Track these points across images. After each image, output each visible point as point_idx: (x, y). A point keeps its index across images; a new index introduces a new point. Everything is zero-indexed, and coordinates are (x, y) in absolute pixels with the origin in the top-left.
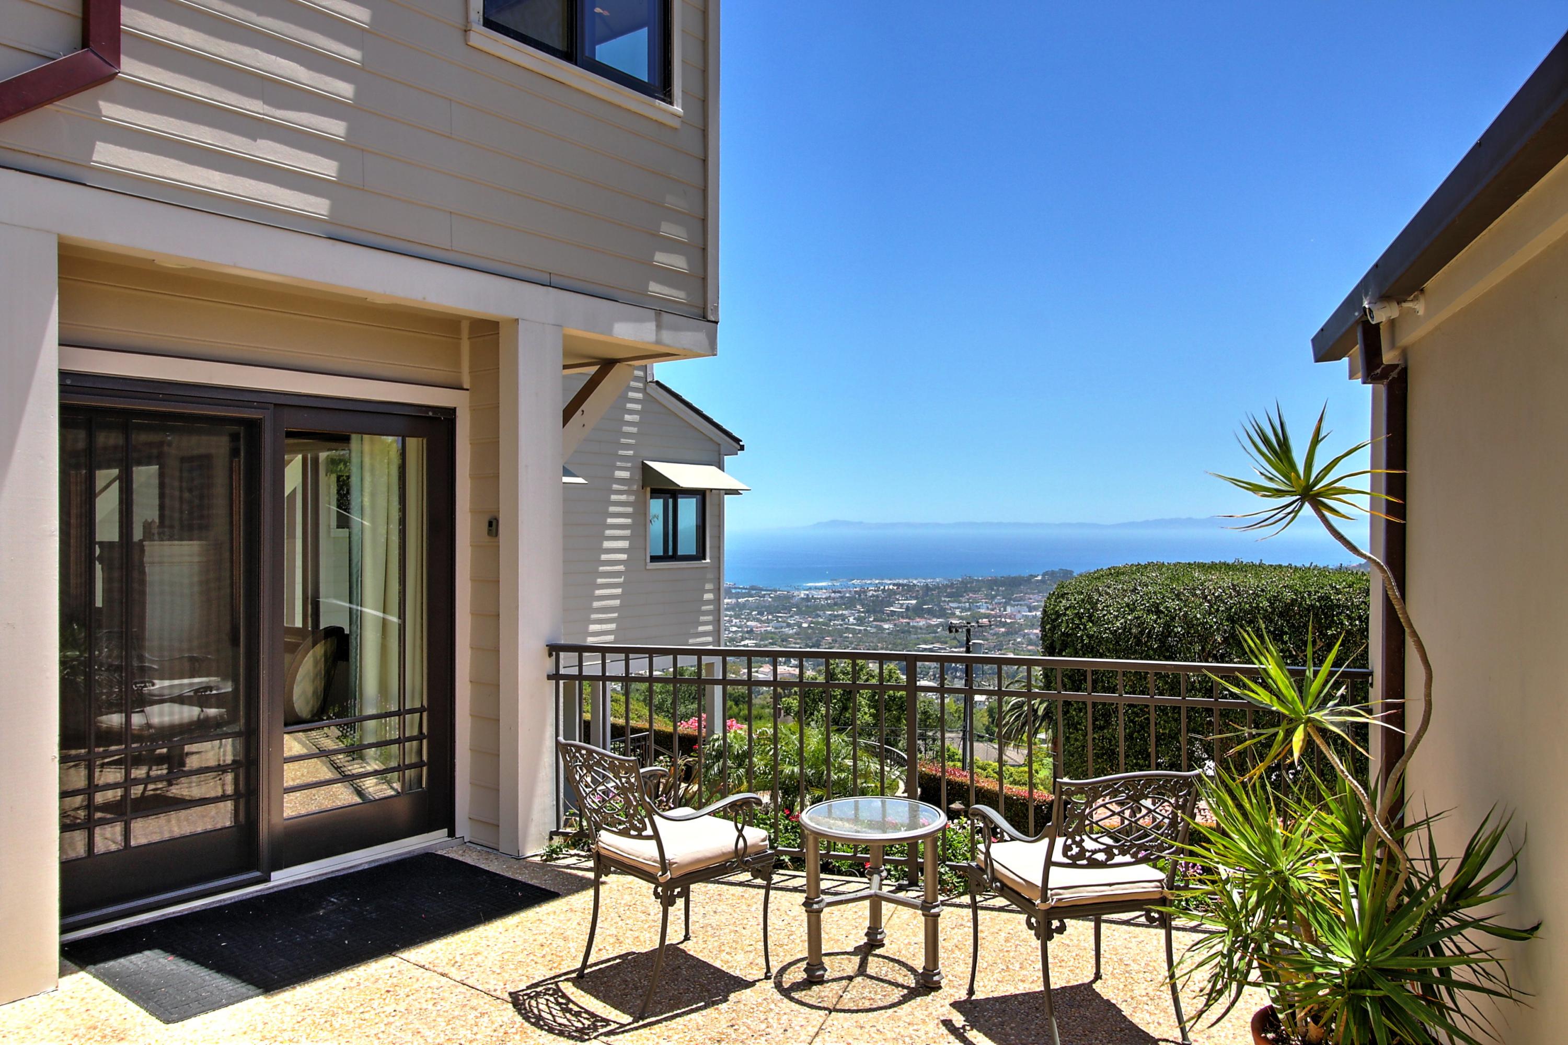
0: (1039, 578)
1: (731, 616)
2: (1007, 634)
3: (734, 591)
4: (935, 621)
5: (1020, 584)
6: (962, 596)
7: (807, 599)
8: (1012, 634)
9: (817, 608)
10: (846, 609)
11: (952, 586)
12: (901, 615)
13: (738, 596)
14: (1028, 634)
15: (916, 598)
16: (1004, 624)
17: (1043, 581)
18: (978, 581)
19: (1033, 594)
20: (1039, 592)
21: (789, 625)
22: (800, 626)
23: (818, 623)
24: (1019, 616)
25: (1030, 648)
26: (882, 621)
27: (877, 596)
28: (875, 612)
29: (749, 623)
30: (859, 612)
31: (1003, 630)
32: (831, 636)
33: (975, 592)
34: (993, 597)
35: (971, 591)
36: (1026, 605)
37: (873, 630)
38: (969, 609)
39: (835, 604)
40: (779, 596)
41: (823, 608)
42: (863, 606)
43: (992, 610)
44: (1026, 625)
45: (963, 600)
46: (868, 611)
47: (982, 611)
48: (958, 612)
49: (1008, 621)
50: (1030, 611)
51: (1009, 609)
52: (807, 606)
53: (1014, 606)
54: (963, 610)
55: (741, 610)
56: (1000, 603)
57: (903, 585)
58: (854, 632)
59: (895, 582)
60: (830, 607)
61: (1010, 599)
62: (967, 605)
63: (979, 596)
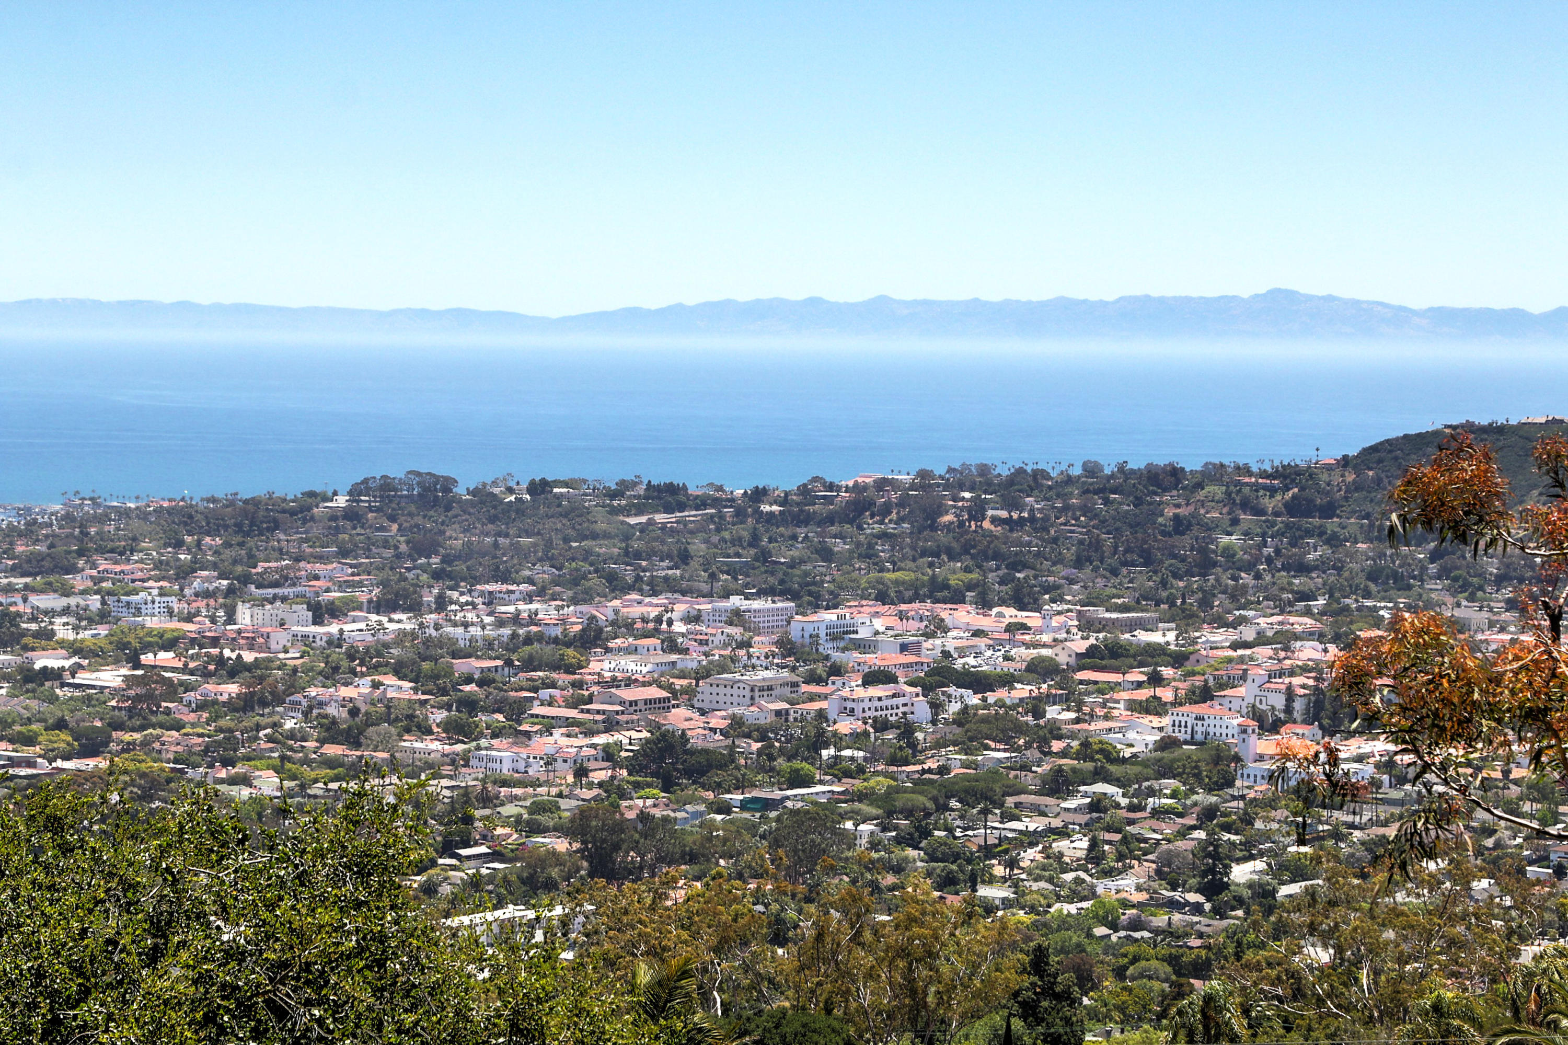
0: (341, 501)
2: (244, 704)
5: (276, 525)
6: (72, 569)
8: (264, 704)
11: (30, 531)
14: (321, 704)
16: (234, 670)
17: (351, 515)
18: (125, 513)
19: (321, 558)
20: (344, 553)
24: (280, 639)
25: (332, 750)
31: (232, 689)
33: (122, 553)
34: (184, 574)
35: (101, 551)
36: (301, 596)
38: (103, 616)
43: (189, 619)
44: (308, 670)
45: (78, 582)
47: (153, 623)
48: (63, 630)
49: (249, 657)
50: (318, 621)
51: (245, 616)
53: (261, 602)
54: (84, 618)
56: (207, 594)
61: (246, 580)
62: (94, 602)
63: (134, 567)
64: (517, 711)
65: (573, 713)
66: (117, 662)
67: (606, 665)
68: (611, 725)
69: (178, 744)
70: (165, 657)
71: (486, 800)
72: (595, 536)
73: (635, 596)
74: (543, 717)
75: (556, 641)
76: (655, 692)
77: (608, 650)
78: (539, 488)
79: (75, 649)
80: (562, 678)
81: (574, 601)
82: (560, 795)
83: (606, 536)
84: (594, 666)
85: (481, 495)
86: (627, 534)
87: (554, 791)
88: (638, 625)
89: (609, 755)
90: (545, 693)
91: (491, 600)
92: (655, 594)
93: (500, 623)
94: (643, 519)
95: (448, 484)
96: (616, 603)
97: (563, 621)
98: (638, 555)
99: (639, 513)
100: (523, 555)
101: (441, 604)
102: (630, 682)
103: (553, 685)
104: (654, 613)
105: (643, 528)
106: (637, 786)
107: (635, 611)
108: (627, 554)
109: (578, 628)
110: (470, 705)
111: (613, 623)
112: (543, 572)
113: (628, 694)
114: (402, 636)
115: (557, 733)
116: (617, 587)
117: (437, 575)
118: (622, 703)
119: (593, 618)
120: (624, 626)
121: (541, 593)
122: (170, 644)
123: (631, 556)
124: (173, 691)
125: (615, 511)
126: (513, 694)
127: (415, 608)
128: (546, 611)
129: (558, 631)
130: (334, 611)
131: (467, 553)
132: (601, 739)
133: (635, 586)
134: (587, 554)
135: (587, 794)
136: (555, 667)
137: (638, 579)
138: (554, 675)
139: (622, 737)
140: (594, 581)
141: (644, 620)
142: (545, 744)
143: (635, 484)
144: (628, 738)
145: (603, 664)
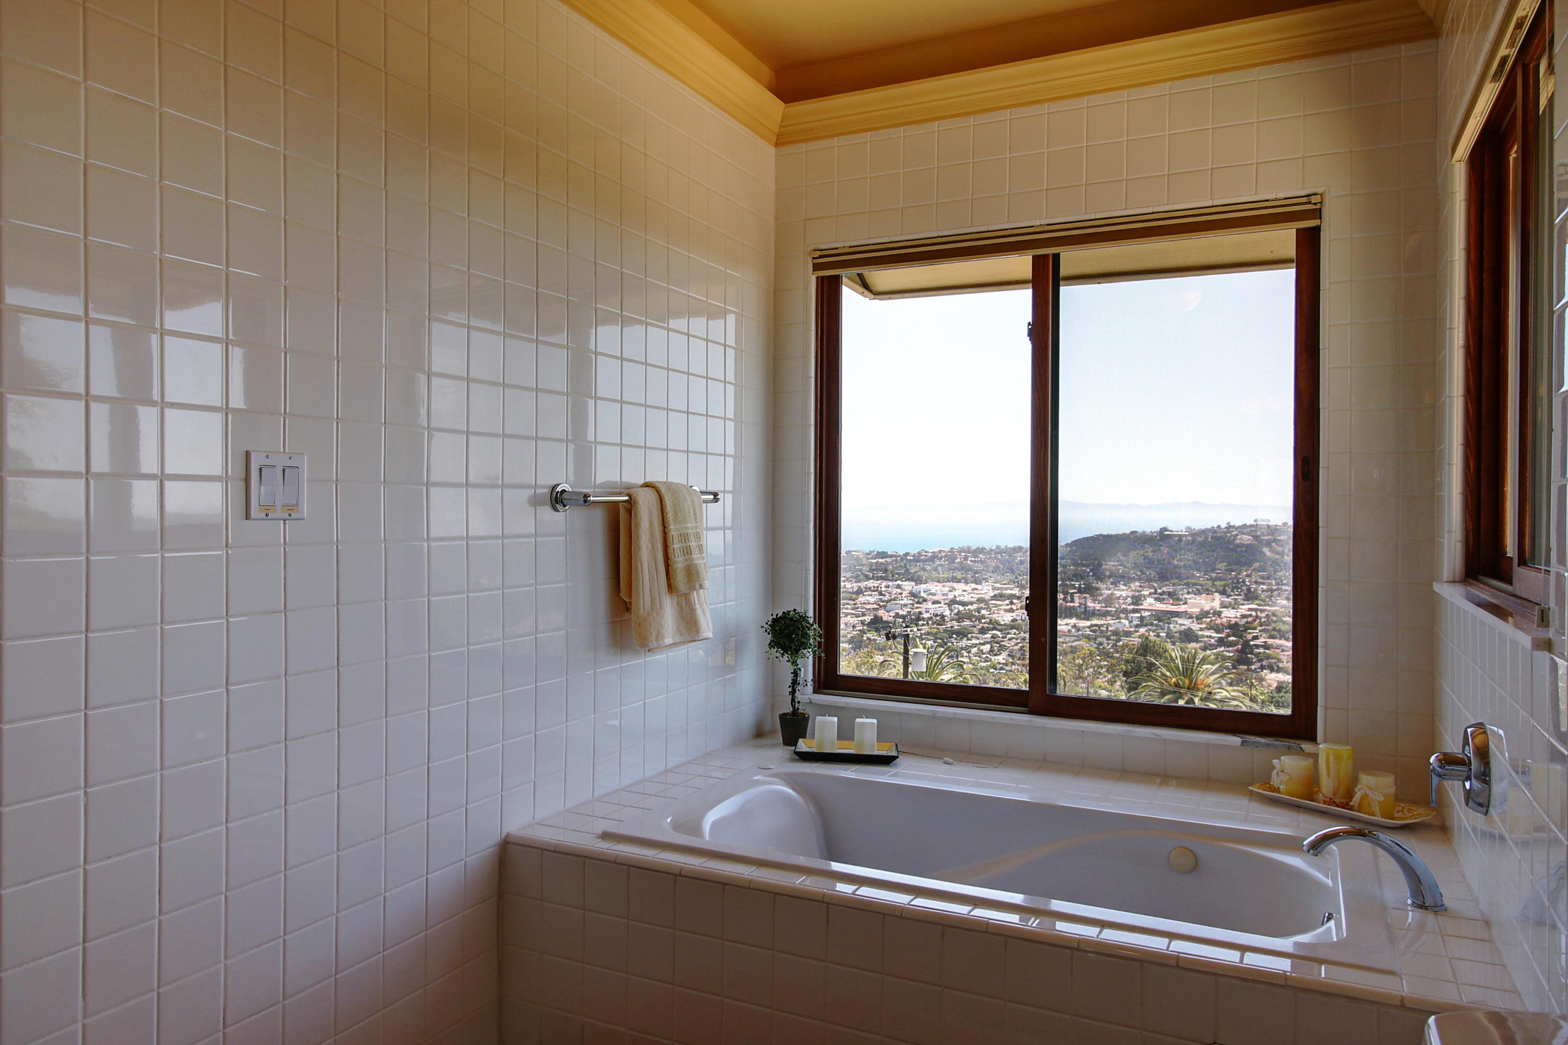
67: (863, 599)
75: (850, 592)
76: (875, 606)
77: (864, 595)
80: (852, 602)
81: (855, 582)
83: (866, 565)
84: (860, 599)
88: (873, 589)
90: (846, 606)
92: (877, 580)
94: (876, 561)
96: (866, 583)
97: (853, 587)
98: (874, 570)
99: (875, 559)
102: (869, 603)
103: (848, 604)
104: (876, 585)
105: (875, 563)
107: (872, 585)
108: (870, 569)
109: (856, 589)
113: (868, 606)
118: (866, 609)
125: (868, 559)
132: (861, 618)
133: (873, 578)
137: (873, 576)
139: (866, 618)
144: (868, 619)
145: (861, 599)
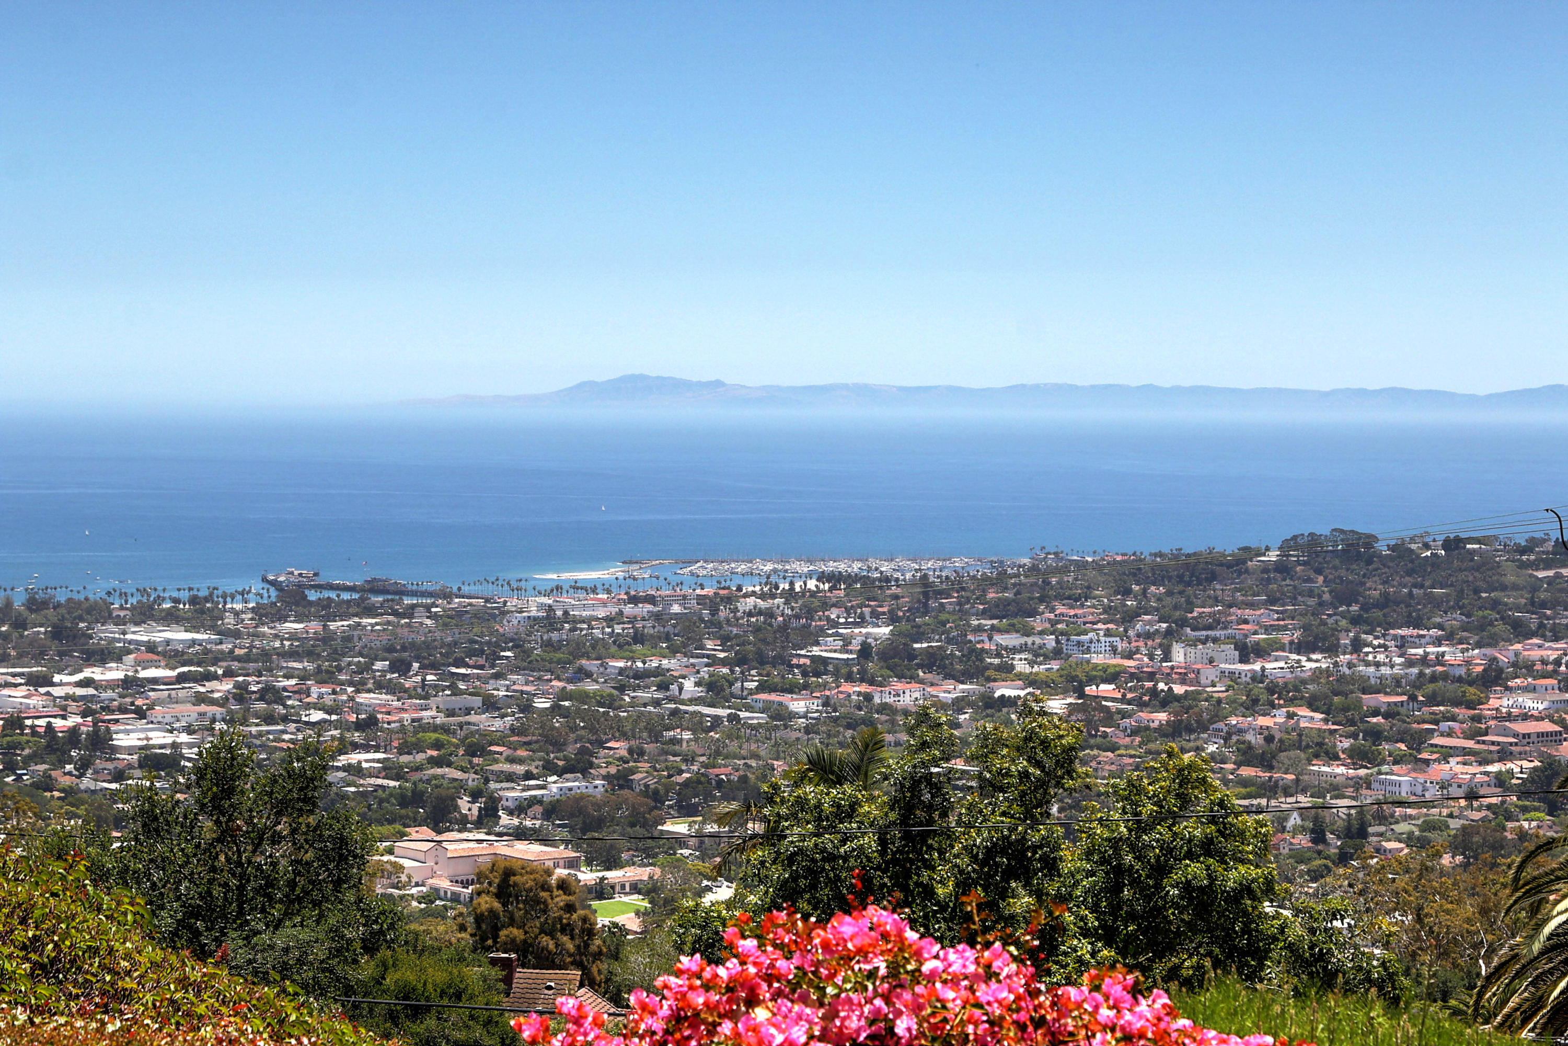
0: (1273, 556)
1: (304, 676)
2: (1173, 731)
3: (312, 596)
4: (949, 691)
5: (1213, 577)
6: (1033, 613)
7: (549, 620)
8: (1190, 731)
9: (579, 650)
10: (673, 651)
11: (1000, 580)
12: (844, 673)
13: (327, 611)
14: (1240, 731)
15: (893, 619)
16: (1165, 701)
17: (1281, 568)
18: (1082, 566)
19: (1252, 606)
20: (1272, 601)
21: (490, 704)
22: (526, 708)
23: (583, 697)
24: (1209, 674)
25: (1247, 772)
26: (791, 689)
27: (769, 614)
28: (761, 661)
29: (362, 698)
30: (714, 661)
31: (1162, 716)
32: (624, 736)
33: (1075, 600)
34: (1130, 617)
35: (1061, 598)
36: (1230, 639)
37: (758, 718)
38: (1057, 653)
39: (638, 638)
40: (459, 614)
41: (599, 650)
42: (725, 640)
43: (1129, 656)
44: (1231, 702)
45: (1038, 623)
46: (741, 660)
47: (1097, 659)
48: (1021, 665)
49: (1179, 689)
50: (1244, 660)
51: (1179, 654)
52: (548, 645)
53: (1193, 643)
54: (1038, 654)
55: (336, 655)
56: (1148, 636)
57: (849, 579)
58: (698, 725)
59: (830, 567)
60: (622, 646)
61: (1183, 623)
62: (1050, 641)
63: (1087, 611)
64: (1417, 741)
65: (1470, 744)
66: (1065, 693)
67: (1505, 702)
68: (1504, 755)
69: (1112, 764)
70: (1106, 688)
71: (1382, 819)
72: (1504, 588)
73: (1536, 641)
74: (1442, 747)
75: (1460, 680)
76: (1547, 726)
77: (1508, 689)
78: (1453, 544)
79: (1030, 681)
80: (1461, 712)
81: (1479, 645)
82: (1451, 816)
83: (1515, 587)
84: (1493, 703)
85: (1400, 550)
86: (1535, 586)
87: (1445, 812)
88: (1538, 667)
89: (1501, 781)
90: (1444, 726)
91: (1403, 644)
92: (1556, 639)
93: (1410, 663)
94: (1551, 573)
95: (1369, 540)
96: (1518, 646)
97: (1468, 663)
98: (1543, 605)
99: (1548, 566)
100: (1437, 604)
101: (1357, 645)
102: (1525, 717)
103: (1453, 719)
104: (1553, 656)
105: (1550, 581)
106: (1525, 809)
107: (1536, 654)
108: (1533, 603)
109: (1480, 669)
110: (1376, 735)
111: (1515, 665)
112: (1455, 619)
113: (1522, 727)
114: (1317, 673)
115: (1453, 761)
116: (1520, 632)
117: (1355, 621)
118: (1515, 735)
119: (1495, 659)
120: (1524, 667)
121: (1450, 637)
122: (1112, 677)
123: (1535, 606)
124: (1109, 717)
125: (1524, 565)
126: (1415, 726)
127: (1332, 650)
128: (1452, 655)
129: (1462, 671)
130: (1261, 652)
131: (1385, 602)
132: (1494, 768)
133: (1540, 632)
134: (1495, 604)
135: (1477, 816)
136: (1457, 703)
137: (1541, 626)
138: (1456, 710)
139: (1514, 766)
140: (1500, 627)
141: (1544, 662)
142: (1442, 770)
143: (1544, 541)
144: (1520, 768)
145: (1501, 702)
